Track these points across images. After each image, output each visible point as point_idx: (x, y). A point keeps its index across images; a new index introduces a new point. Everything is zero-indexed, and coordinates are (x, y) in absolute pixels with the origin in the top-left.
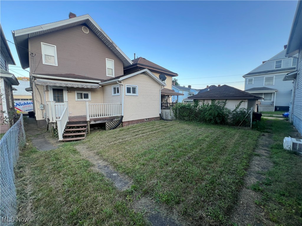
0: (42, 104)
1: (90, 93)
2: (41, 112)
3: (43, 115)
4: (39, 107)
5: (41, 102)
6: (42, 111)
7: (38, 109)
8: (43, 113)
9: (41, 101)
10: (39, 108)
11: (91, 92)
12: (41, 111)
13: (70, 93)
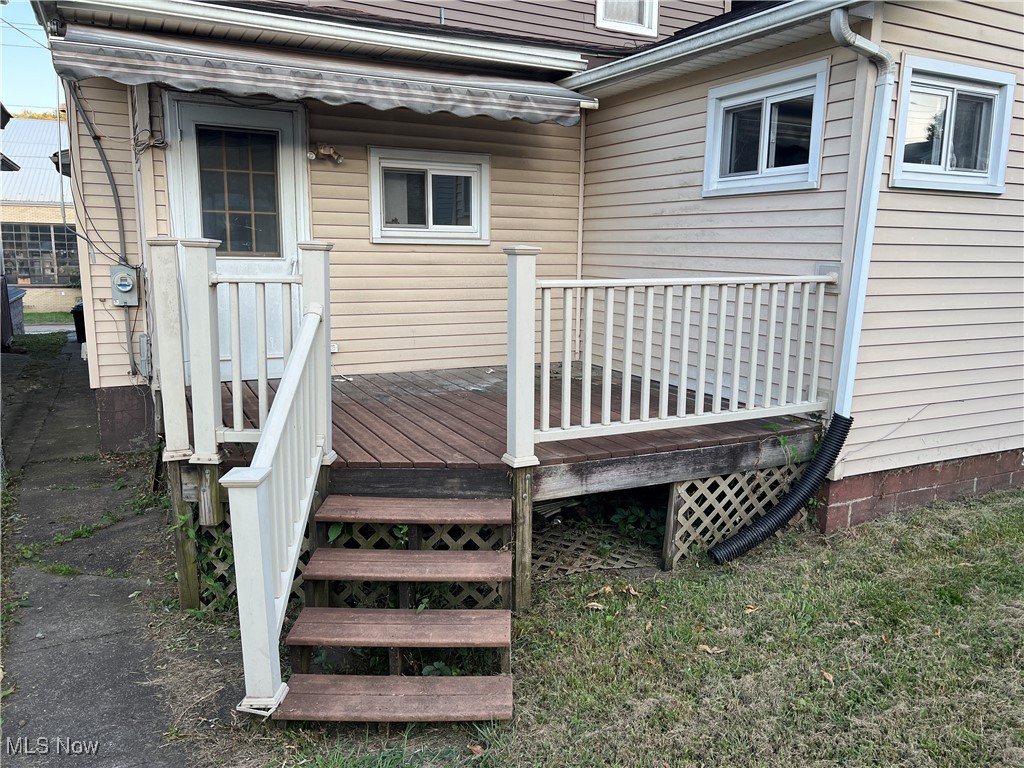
0: (124, 260)
1: (486, 169)
2: (123, 327)
3: (132, 354)
4: (107, 282)
5: (117, 248)
6: (128, 320)
7: (99, 305)
8: (131, 333)
9: (116, 237)
10: (107, 294)
11: (494, 166)
12: (120, 315)
13: (326, 174)
